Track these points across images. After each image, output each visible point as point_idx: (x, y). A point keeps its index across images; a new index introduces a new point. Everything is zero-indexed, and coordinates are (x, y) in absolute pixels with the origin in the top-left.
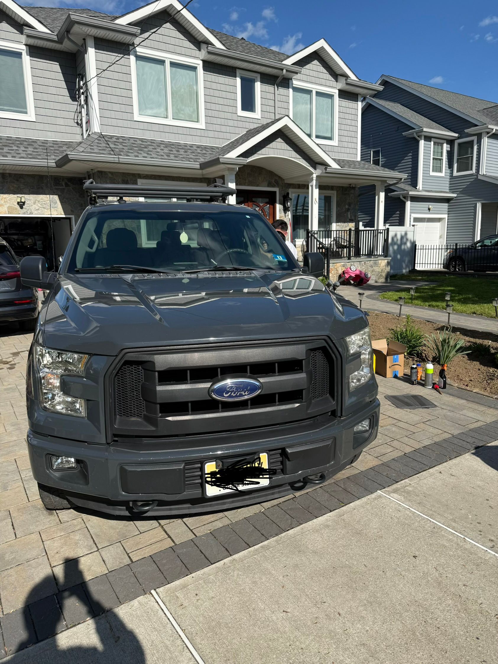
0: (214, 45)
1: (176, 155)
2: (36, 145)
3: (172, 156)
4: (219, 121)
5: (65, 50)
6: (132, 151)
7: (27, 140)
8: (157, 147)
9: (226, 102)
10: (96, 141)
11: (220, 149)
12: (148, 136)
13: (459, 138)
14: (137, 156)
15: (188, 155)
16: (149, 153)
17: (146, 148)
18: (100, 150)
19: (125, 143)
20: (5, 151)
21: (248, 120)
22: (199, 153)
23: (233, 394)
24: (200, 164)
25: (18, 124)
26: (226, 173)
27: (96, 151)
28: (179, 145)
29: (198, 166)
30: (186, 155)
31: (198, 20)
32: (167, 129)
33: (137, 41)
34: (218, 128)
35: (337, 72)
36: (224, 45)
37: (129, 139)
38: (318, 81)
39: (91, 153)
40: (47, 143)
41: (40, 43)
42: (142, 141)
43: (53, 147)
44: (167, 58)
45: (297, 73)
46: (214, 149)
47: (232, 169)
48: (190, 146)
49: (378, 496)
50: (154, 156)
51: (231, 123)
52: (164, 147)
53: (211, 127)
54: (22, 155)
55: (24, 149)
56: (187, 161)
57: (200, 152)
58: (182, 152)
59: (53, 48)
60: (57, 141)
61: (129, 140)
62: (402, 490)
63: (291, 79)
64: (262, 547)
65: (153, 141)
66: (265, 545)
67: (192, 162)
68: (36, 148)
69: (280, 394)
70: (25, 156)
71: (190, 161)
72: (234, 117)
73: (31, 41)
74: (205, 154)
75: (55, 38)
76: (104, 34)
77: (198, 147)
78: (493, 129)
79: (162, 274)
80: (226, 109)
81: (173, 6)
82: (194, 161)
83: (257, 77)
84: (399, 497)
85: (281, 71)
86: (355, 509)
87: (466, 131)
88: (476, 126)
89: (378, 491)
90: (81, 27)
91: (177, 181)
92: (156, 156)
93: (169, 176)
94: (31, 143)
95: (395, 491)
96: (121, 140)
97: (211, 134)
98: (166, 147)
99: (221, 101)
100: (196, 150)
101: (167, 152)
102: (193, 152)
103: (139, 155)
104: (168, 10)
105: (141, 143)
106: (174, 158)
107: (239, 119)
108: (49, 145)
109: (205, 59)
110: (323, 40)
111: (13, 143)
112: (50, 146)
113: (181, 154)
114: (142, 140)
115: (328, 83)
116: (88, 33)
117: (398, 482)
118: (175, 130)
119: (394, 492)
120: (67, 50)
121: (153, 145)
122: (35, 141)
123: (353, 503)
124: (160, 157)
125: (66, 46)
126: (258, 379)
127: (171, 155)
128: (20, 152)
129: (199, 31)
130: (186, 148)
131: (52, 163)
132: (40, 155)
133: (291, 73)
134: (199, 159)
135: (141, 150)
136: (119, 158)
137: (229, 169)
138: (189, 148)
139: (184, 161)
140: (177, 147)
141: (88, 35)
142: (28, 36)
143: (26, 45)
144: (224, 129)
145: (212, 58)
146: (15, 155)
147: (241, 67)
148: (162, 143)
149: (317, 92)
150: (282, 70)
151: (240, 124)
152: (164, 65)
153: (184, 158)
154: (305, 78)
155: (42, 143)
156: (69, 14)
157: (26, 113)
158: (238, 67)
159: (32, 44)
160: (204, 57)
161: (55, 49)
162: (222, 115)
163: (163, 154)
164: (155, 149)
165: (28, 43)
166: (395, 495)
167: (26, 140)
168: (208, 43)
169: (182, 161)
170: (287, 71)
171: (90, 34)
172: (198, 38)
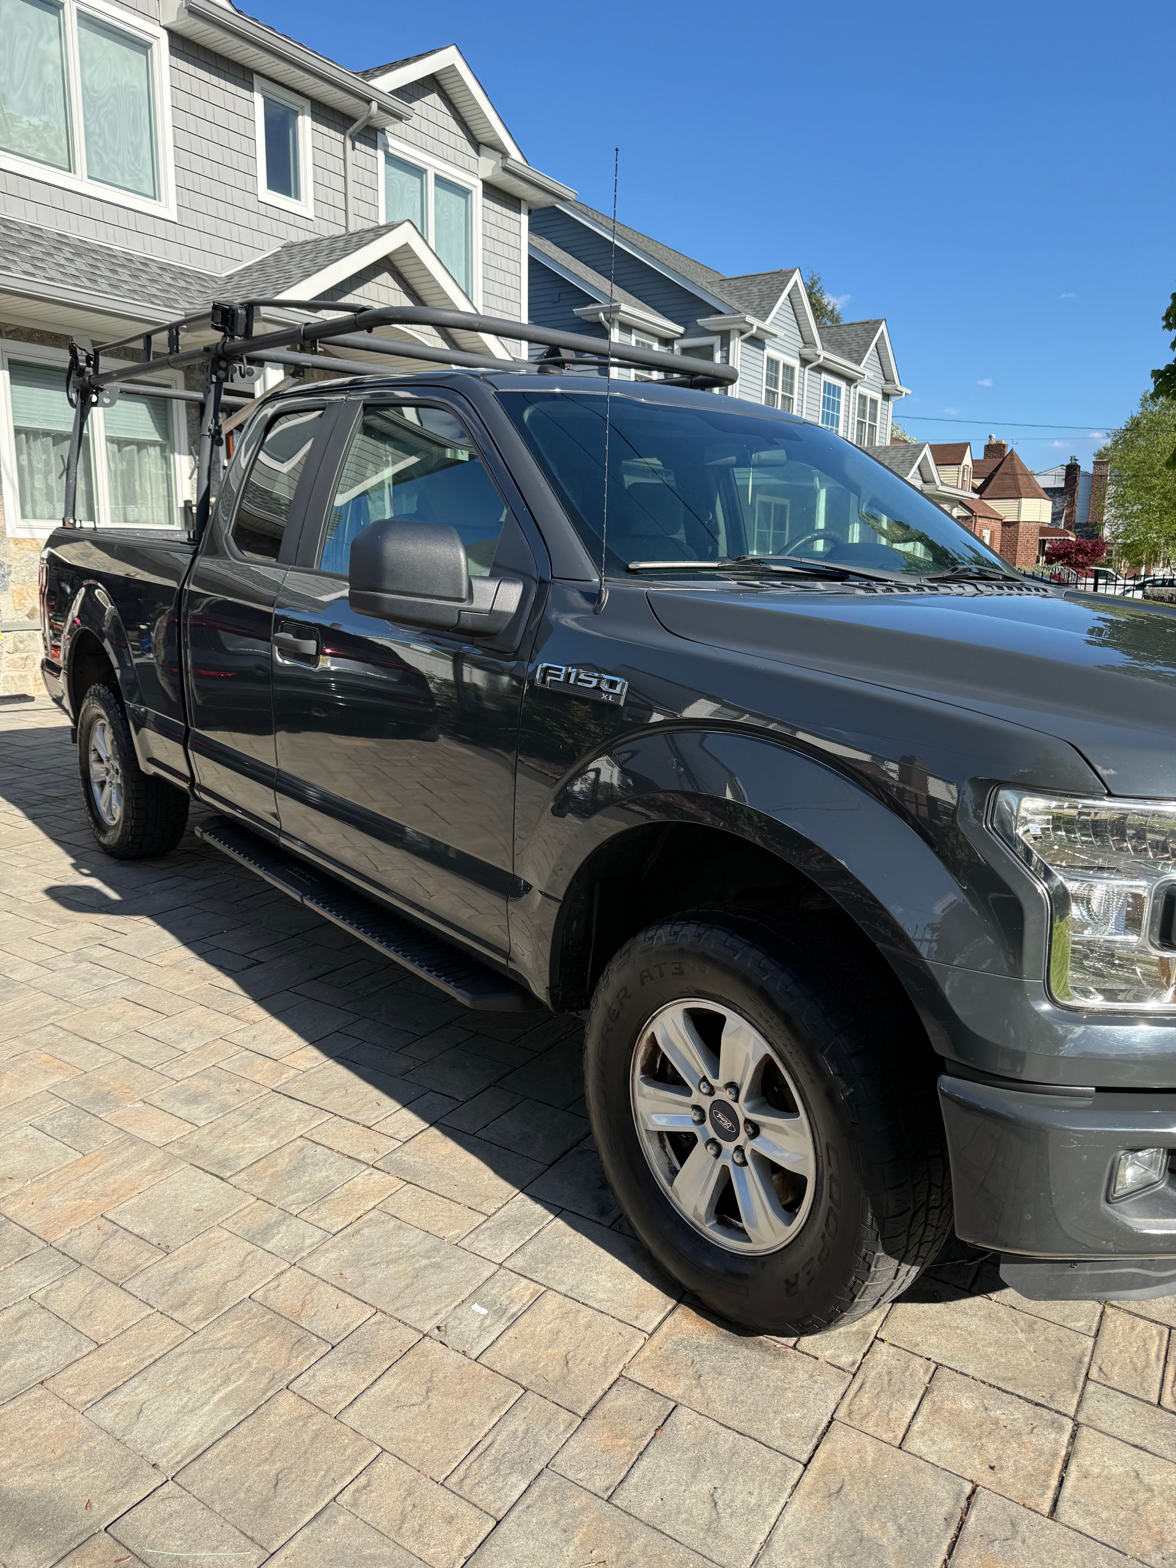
1: (112, 282)
3: (103, 284)
4: (212, 207)
8: (52, 251)
9: (228, 157)
11: (218, 281)
12: (20, 214)
13: (682, 336)
14: (7, 269)
15: (145, 286)
16: (38, 263)
17: (23, 247)
21: (284, 216)
22: (169, 285)
28: (110, 253)
30: (140, 285)
32: (74, 204)
34: (209, 224)
35: (478, 137)
38: (439, 149)
42: (5, 227)
45: (400, 118)
46: (204, 280)
48: (141, 263)
50: (53, 273)
51: (242, 217)
52: (71, 253)
53: (191, 219)
56: (145, 301)
57: (169, 281)
58: (124, 274)
63: (383, 131)
65: (36, 233)
67: (159, 305)
71: (153, 304)
72: (251, 202)
74: (187, 289)
77: (164, 268)
78: (752, 325)
80: (228, 176)
82: (166, 306)
83: (302, 108)
85: (366, 105)
87: (700, 321)
88: (721, 313)
92: (60, 276)
97: (193, 238)
98: (78, 255)
99: (216, 152)
100: (159, 275)
101: (85, 268)
102: (155, 281)
103: (10, 268)
105: (4, 231)
106: (109, 289)
107: (262, 209)
109: (176, 27)
110: (453, 47)
113: (126, 281)
114: (4, 223)
115: (460, 159)
118: (96, 210)
121: (40, 244)
124: (72, 281)
127: (97, 278)
130: (133, 266)
133: (386, 116)
134: (176, 301)
135: (15, 254)
138: (139, 266)
139: (140, 301)
140: (106, 258)
144: (224, 229)
145: (195, 28)
147: (264, 71)
148: (64, 241)
149: (438, 178)
150: (369, 101)
151: (266, 225)
152: (61, 15)
153: (135, 291)
154: (411, 134)
158: (257, 69)
160: (172, 22)
162: (219, 191)
163: (77, 273)
164: (51, 255)
169: (134, 300)
170: (380, 107)
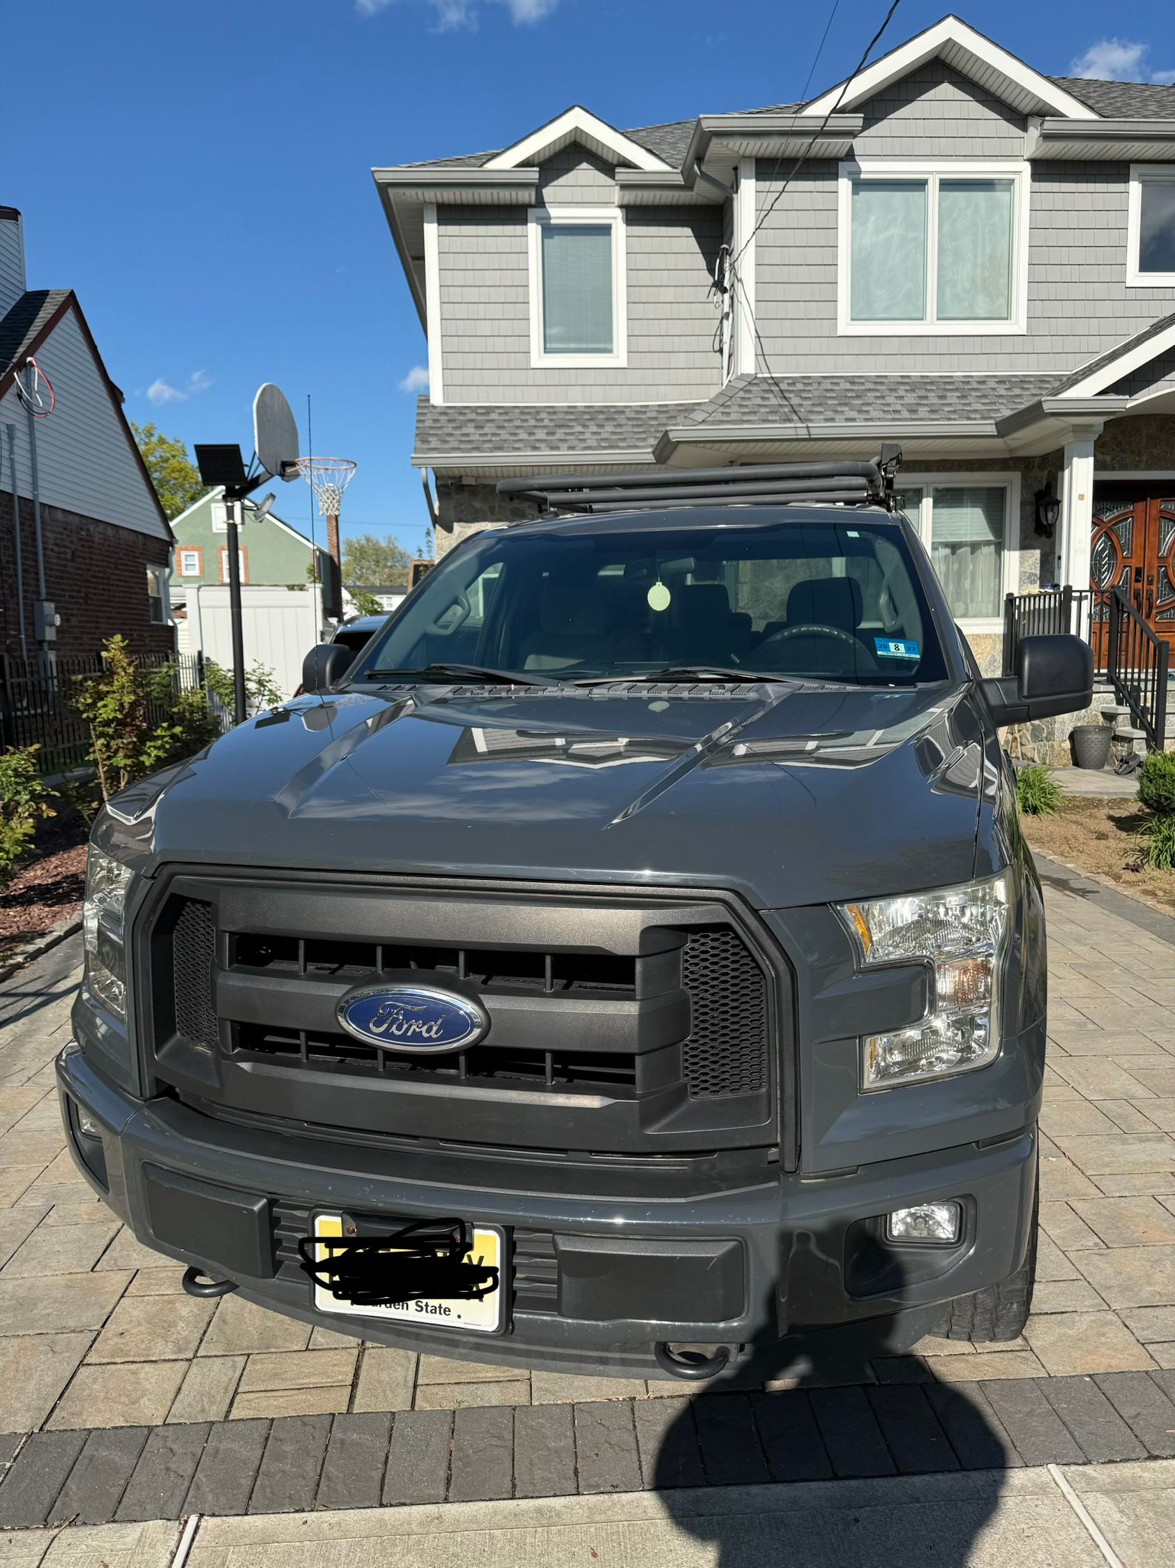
0: (1063, 115)
1: (934, 408)
2: (621, 419)
4: (1068, 308)
5: (701, 201)
6: (822, 410)
7: (606, 410)
8: (887, 393)
9: (1090, 254)
10: (741, 394)
11: (1065, 379)
12: (870, 369)
14: (832, 420)
15: (969, 404)
16: (865, 408)
17: (858, 397)
18: (744, 413)
19: (809, 391)
20: (557, 436)
21: (1158, 294)
22: (1001, 396)
23: (394, 1029)
24: (997, 424)
25: (590, 378)
26: (1066, 441)
27: (733, 417)
28: (948, 381)
29: (992, 430)
30: (964, 404)
31: (1021, 61)
32: (922, 346)
33: (859, 144)
34: (1062, 326)
36: (1091, 108)
37: (821, 380)
39: (722, 422)
40: (645, 412)
41: (647, 197)
42: (853, 383)
43: (656, 418)
44: (931, 173)
46: (1048, 382)
47: (1086, 428)
48: (979, 382)
49: (1035, 1485)
50: (873, 414)
51: (1103, 309)
52: (906, 390)
53: (1042, 327)
54: (589, 443)
55: (595, 429)
56: (961, 418)
57: (1004, 392)
58: (953, 398)
59: (674, 202)
60: (666, 405)
61: (819, 383)
62: (1149, 1495)
64: (539, 1511)
65: (880, 380)
66: (551, 1509)
67: (975, 419)
68: (620, 426)
69: (559, 1056)
70: (594, 444)
71: (969, 418)
72: (1117, 291)
73: (632, 197)
74: (1019, 396)
75: (679, 179)
76: (777, 148)
77: (1002, 380)
79: (513, 686)
80: (1092, 272)
81: (955, 43)
82: (983, 418)
84: (1118, 1516)
86: (918, 1501)
89: (1052, 1467)
90: (725, 143)
91: (939, 470)
92: (881, 415)
93: (915, 462)
94: (610, 414)
95: (1115, 1491)
96: (800, 386)
97: (1040, 345)
98: (913, 390)
100: (994, 389)
101: (913, 401)
102: (985, 396)
103: (837, 417)
104: (942, 57)
105: (848, 386)
106: (927, 415)
107: (1131, 294)
108: (649, 415)
109: (1038, 155)
111: (575, 420)
112: (650, 418)
113: (950, 404)
114: (852, 380)
116: (741, 152)
117: (1156, 1458)
118: (942, 346)
119: (1106, 1492)
120: (705, 202)
121: (876, 390)
122: (620, 411)
123: (926, 1477)
124: (890, 417)
125: (702, 192)
126: (482, 997)
127: (920, 409)
128: (588, 436)
129: (1023, 89)
130: (965, 387)
131: (645, 454)
132: (624, 439)
134: (998, 411)
135: (845, 404)
136: (808, 427)
137: (1077, 429)
138: (975, 385)
139: (955, 419)
140: (943, 386)
141: (744, 157)
142: (624, 187)
143: (621, 207)
144: (1079, 326)
145: (1056, 149)
146: (575, 443)
147: (1143, 157)
148: (904, 381)
151: (1135, 308)
152: (924, 190)
153: (955, 411)
155: (637, 412)
156: (699, 119)
157: (610, 351)
158: (1135, 159)
159: (632, 202)
160: (1036, 150)
161: (680, 202)
162: (1078, 291)
163: (899, 408)
164: (883, 397)
165: (625, 202)
166: (1103, 1504)
167: (602, 410)
168: (1045, 112)
169: (949, 419)
171: (746, 154)
172: (1020, 108)
